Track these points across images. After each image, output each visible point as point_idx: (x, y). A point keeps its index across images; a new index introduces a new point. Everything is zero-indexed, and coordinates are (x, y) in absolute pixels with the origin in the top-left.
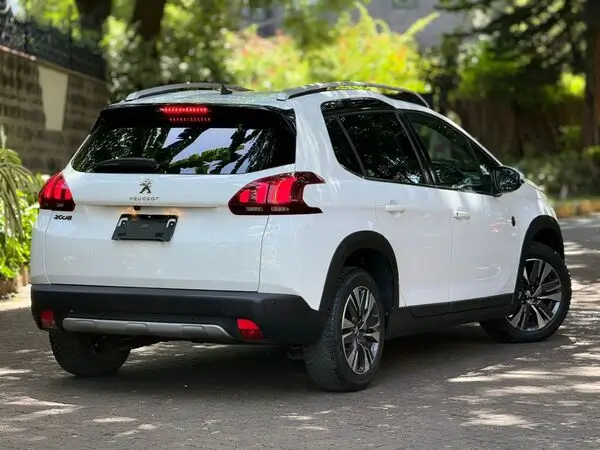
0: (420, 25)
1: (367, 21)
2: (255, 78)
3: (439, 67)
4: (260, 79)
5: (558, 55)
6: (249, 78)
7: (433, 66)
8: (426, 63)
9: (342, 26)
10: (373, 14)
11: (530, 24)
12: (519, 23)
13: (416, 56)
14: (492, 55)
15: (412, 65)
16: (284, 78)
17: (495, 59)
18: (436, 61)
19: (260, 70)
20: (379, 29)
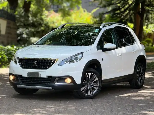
0: (94, 10)
1: (81, 9)
2: (53, 23)
3: (98, 21)
4: (55, 23)
5: (126, 18)
6: (52, 23)
7: (97, 21)
8: (95, 20)
9: (75, 10)
10: (83, 7)
11: (120, 11)
12: (118, 11)
13: (93, 18)
14: (111, 18)
15: (92, 20)
16: (60, 23)
17: (111, 19)
18: (97, 19)
19: (55, 21)
20: (84, 11)
